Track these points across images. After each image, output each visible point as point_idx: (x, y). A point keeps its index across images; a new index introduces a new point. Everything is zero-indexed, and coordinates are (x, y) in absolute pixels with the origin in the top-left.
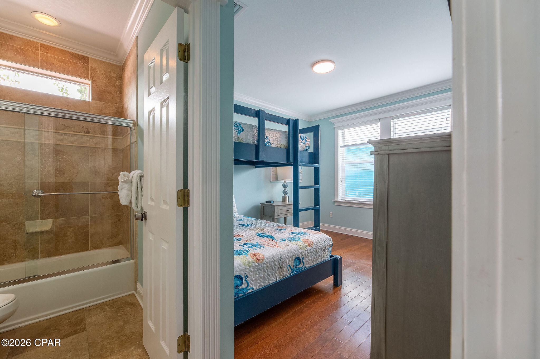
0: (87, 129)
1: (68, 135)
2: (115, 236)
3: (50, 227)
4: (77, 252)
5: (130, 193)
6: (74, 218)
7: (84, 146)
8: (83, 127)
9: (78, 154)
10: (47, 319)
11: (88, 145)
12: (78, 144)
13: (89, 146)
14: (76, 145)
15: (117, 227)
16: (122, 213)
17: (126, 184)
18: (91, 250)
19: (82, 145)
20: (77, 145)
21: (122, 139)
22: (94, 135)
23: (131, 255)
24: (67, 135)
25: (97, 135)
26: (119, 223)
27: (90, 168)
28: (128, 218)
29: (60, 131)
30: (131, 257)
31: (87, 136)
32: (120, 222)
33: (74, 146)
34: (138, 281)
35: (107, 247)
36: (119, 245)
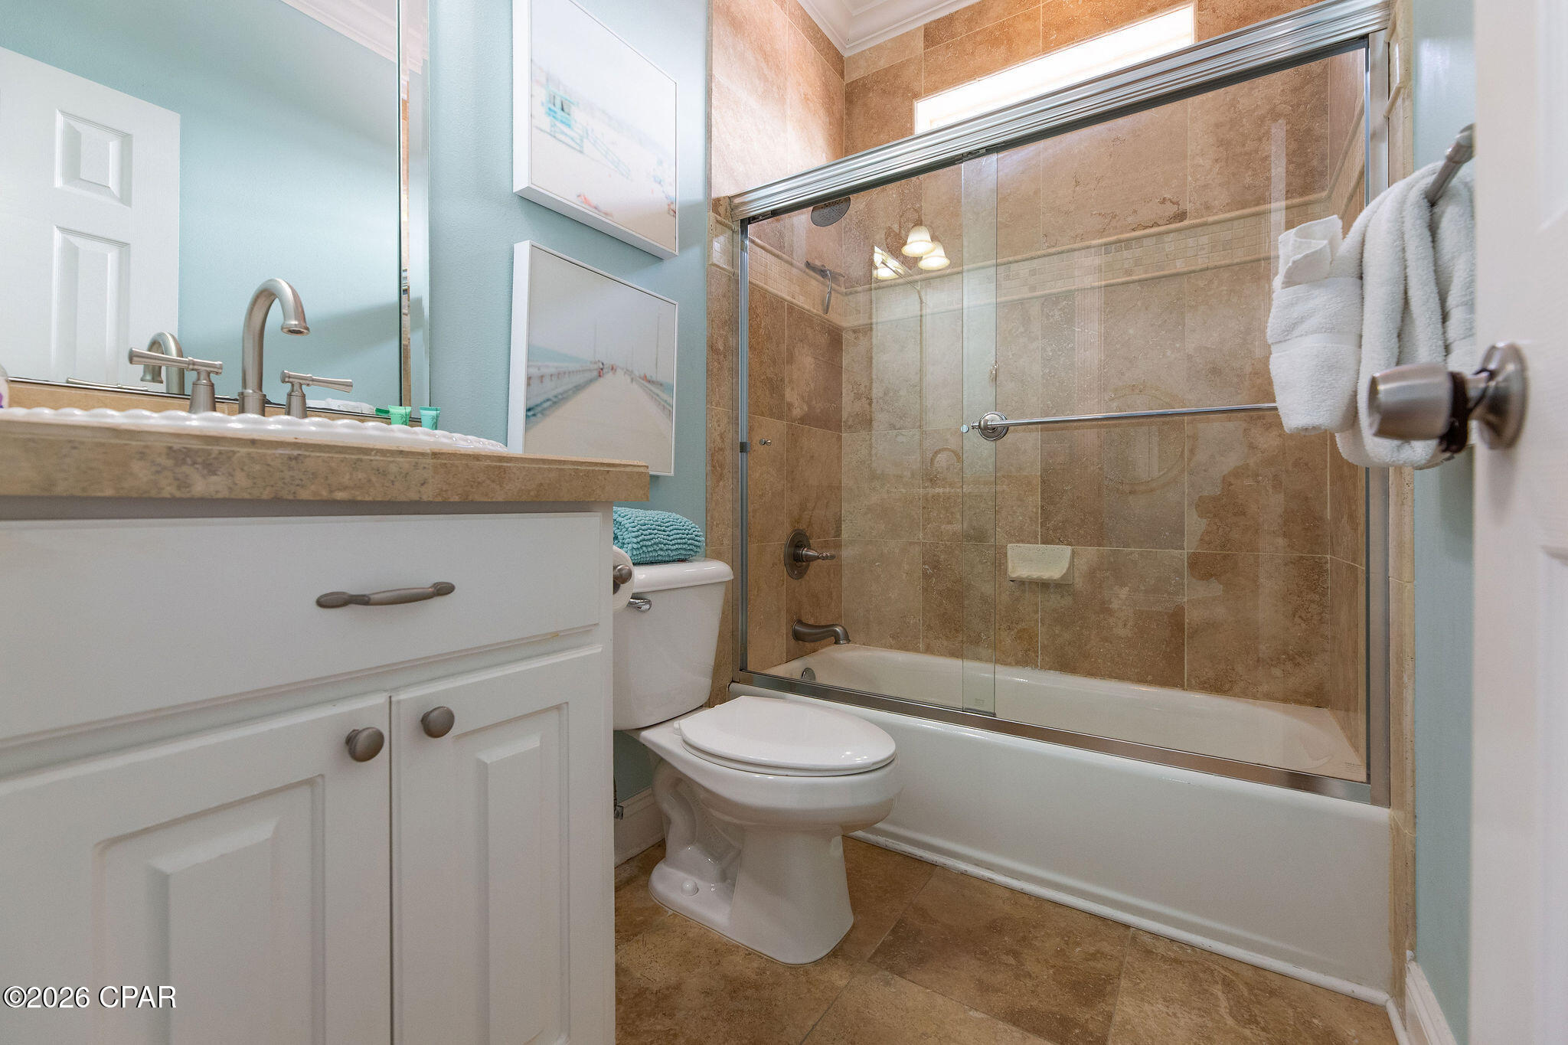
0: (1177, 203)
1: (1115, 248)
2: (1291, 659)
3: (1064, 571)
4: (1141, 680)
5: (1347, 348)
6: (1132, 553)
7: (1166, 272)
8: (1164, 201)
9: (1147, 309)
10: (1012, 890)
11: (1180, 266)
12: (1146, 272)
13: (1186, 269)
14: (1140, 277)
15: (1300, 617)
16: (1328, 557)
17: (1316, 292)
18: (1191, 688)
19: (1162, 273)
20: (1144, 276)
21: (1329, 197)
22: (1204, 219)
23: (1368, 776)
24: (1113, 246)
25: (1214, 215)
26: (1313, 601)
27: (1190, 357)
28: (1353, 570)
29: (1094, 239)
30: (1369, 780)
31: (1177, 233)
32: (1317, 597)
33: (1134, 282)
34: (1413, 949)
35: (1255, 697)
36: (1311, 705)
